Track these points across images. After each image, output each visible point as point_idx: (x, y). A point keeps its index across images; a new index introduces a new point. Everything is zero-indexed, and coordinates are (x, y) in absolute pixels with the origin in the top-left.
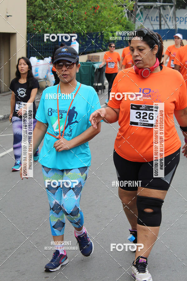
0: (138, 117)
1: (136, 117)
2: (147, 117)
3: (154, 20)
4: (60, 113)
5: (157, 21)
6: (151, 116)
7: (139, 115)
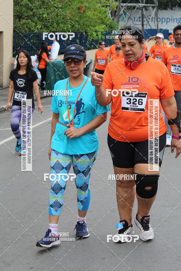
0: (129, 102)
1: (127, 103)
2: (137, 103)
3: (137, 21)
4: (69, 104)
5: (140, 21)
6: (141, 102)
7: (129, 101)
